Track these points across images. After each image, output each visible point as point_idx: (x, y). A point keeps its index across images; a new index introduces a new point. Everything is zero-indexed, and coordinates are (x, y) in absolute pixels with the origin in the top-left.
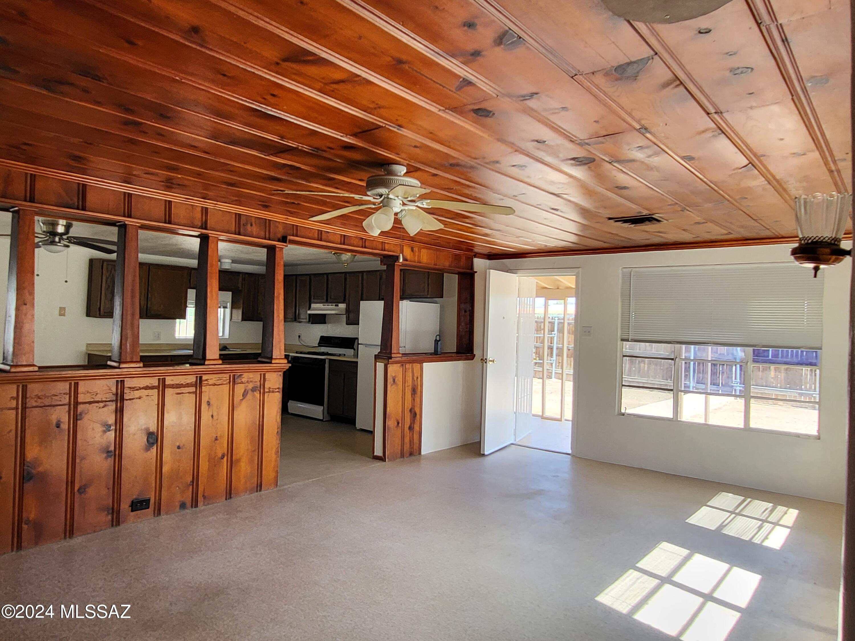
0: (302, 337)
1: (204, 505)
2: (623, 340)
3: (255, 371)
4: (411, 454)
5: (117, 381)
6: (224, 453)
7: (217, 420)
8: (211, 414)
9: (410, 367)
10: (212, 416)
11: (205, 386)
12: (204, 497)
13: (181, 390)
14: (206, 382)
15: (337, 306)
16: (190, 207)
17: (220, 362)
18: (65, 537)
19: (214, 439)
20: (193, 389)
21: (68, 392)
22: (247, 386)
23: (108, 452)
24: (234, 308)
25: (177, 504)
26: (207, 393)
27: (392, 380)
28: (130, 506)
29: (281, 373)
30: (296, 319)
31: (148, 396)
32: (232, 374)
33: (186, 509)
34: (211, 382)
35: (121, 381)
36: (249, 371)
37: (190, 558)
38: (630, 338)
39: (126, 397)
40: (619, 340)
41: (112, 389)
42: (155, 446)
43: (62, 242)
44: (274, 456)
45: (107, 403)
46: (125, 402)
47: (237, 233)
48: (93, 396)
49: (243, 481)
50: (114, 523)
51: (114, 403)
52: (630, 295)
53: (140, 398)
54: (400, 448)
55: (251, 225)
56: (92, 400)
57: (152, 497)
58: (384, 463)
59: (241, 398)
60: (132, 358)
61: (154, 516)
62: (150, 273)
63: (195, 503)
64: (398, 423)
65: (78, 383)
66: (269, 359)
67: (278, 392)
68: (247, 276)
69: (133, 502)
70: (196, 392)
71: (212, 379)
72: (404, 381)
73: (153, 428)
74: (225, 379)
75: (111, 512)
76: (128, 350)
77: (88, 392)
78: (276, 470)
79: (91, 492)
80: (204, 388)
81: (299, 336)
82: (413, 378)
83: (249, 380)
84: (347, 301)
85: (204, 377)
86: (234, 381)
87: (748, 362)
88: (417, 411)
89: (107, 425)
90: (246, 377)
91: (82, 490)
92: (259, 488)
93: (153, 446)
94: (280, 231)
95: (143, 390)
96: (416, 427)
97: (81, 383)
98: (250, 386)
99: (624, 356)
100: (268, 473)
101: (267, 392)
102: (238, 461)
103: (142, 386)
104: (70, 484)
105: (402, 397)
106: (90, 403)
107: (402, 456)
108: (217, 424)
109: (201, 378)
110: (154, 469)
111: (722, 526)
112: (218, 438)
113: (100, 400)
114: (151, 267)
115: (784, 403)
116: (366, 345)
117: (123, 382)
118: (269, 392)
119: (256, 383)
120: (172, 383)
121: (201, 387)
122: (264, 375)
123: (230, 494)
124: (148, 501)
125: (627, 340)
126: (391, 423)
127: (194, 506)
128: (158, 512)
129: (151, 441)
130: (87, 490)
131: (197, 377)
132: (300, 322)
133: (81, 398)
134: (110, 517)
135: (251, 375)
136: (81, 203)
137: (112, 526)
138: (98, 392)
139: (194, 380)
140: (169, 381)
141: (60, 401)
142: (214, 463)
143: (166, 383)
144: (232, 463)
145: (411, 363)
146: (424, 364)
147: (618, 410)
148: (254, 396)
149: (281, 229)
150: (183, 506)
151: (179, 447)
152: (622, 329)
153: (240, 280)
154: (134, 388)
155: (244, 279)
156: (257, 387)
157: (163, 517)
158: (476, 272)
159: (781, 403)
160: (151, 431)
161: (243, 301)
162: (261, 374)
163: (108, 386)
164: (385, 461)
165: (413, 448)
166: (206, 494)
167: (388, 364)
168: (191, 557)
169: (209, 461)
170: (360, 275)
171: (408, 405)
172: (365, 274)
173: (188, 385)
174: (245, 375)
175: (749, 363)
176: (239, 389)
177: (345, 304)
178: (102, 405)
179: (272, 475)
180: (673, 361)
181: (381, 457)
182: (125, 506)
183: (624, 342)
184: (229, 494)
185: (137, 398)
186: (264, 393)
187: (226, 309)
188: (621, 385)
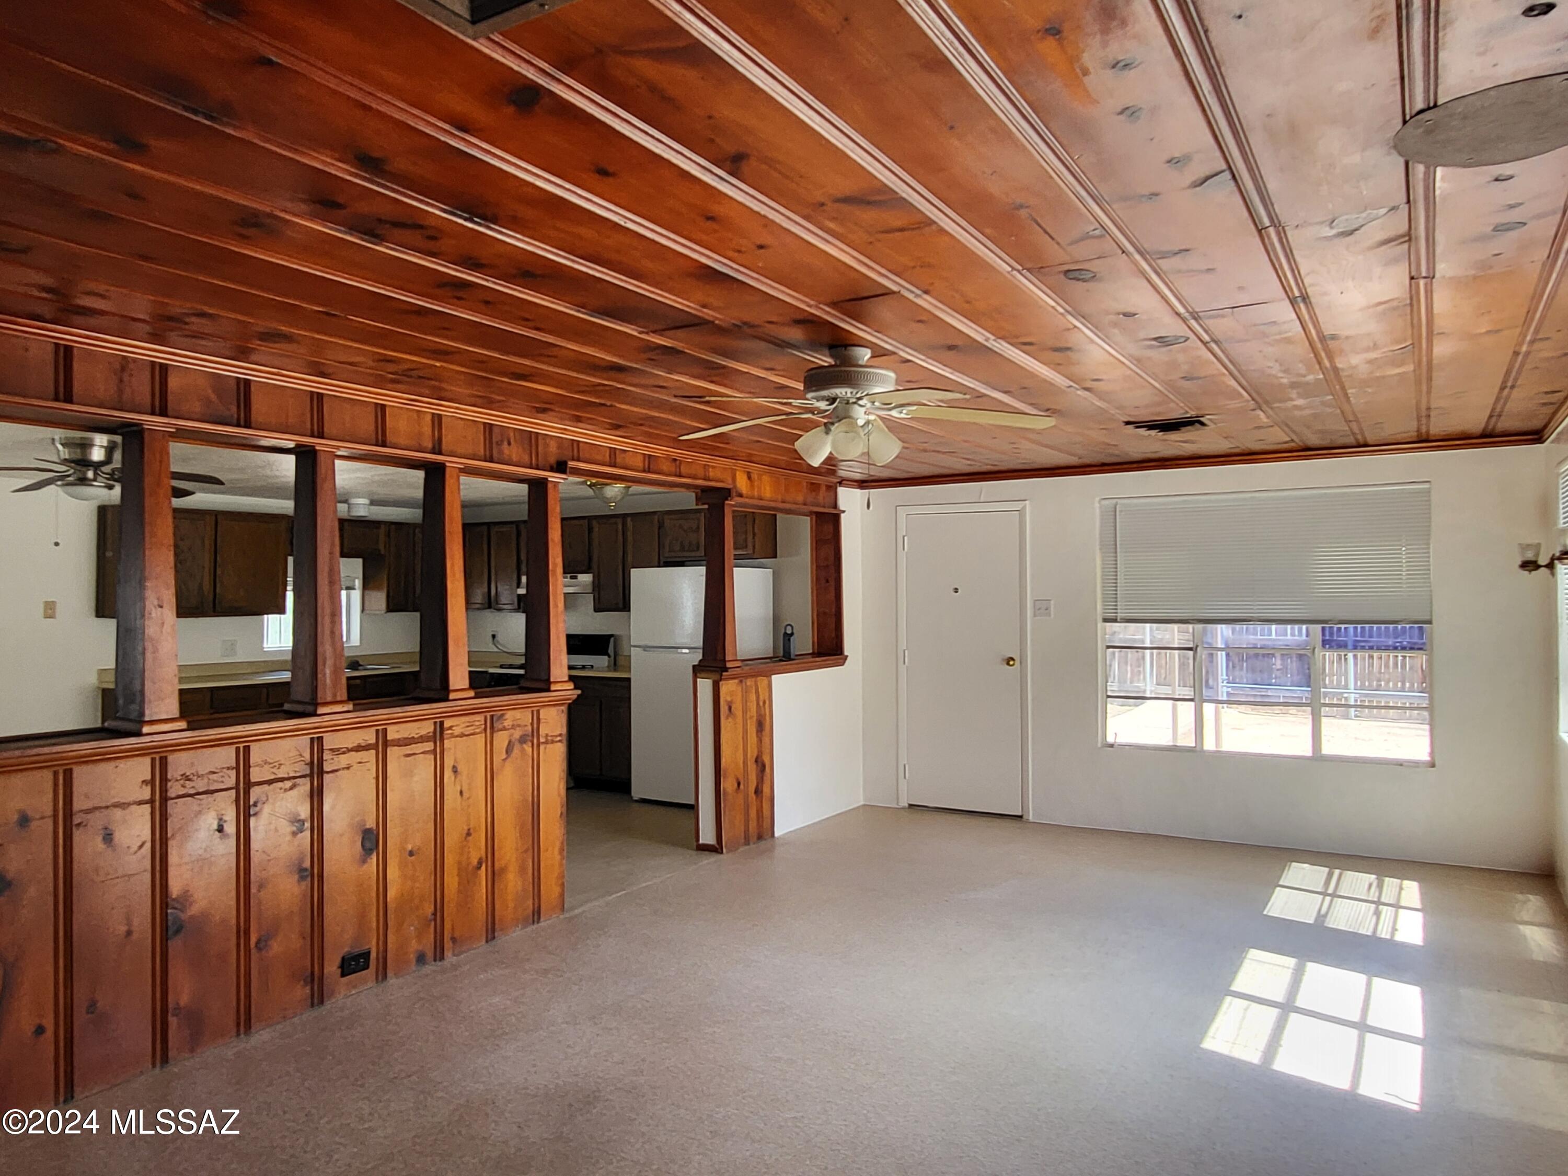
0: (499, 638)
1: (454, 955)
2: (1106, 620)
3: (523, 707)
4: (760, 837)
5: (312, 739)
6: (481, 859)
7: (468, 799)
8: (459, 789)
9: (753, 683)
10: (461, 793)
11: (447, 739)
12: (454, 939)
13: (411, 749)
14: (450, 732)
15: (576, 578)
16: (415, 415)
17: (471, 693)
18: (238, 1034)
19: (464, 835)
20: (429, 746)
21: (234, 765)
22: (511, 735)
23: (301, 870)
24: (368, 589)
25: (413, 957)
26: (452, 751)
27: (727, 708)
28: (339, 967)
29: (564, 708)
30: (491, 604)
31: (360, 763)
32: (488, 715)
33: (427, 964)
34: (457, 731)
35: (318, 738)
36: (515, 707)
37: (496, 1048)
38: (1119, 616)
39: (327, 767)
40: (1100, 620)
41: (304, 755)
42: (375, 854)
43: (99, 478)
44: (558, 857)
45: (298, 781)
46: (325, 776)
47: (488, 459)
48: (274, 770)
49: (511, 905)
50: (316, 1001)
51: (308, 780)
52: (1116, 545)
53: (348, 768)
54: (743, 828)
55: (509, 444)
56: (273, 777)
57: (373, 946)
58: (721, 856)
59: (504, 756)
60: (335, 695)
61: (377, 982)
62: (219, 528)
63: (439, 955)
64: (739, 784)
65: (249, 747)
66: (544, 685)
67: (560, 741)
68: (393, 526)
69: (343, 958)
70: (435, 750)
71: (456, 725)
72: (745, 712)
73: (371, 823)
74: (477, 723)
75: (309, 979)
76: (328, 681)
77: (266, 762)
78: (560, 882)
79: (276, 947)
80: (447, 743)
81: (494, 636)
82: (758, 704)
83: (515, 723)
84: (595, 566)
85: (447, 723)
86: (491, 727)
87: (1314, 649)
88: (766, 760)
89: (299, 820)
90: (511, 717)
91: (262, 945)
92: (536, 917)
93: (371, 854)
94: (553, 453)
95: (353, 753)
96: (766, 790)
97: (254, 747)
98: (517, 734)
99: (1109, 647)
100: (550, 889)
101: (543, 743)
102: (504, 870)
103: (350, 746)
104: (242, 934)
105: (743, 738)
106: (270, 782)
107: (747, 842)
108: (469, 806)
109: (442, 723)
110: (374, 894)
111: (1321, 917)
112: (472, 831)
113: (286, 776)
114: (219, 517)
115: (1299, 711)
116: (645, 648)
117: (320, 739)
118: (546, 742)
119: (526, 728)
120: (397, 736)
121: (442, 740)
122: (538, 712)
123: (493, 931)
124: (367, 955)
125: (1115, 620)
126: (728, 785)
127: (438, 958)
128: (382, 975)
129: (368, 845)
130: (270, 943)
131: (435, 723)
132: (499, 610)
133: (255, 775)
134: (308, 990)
135: (518, 714)
136: (242, 415)
137: (312, 1005)
138: (282, 762)
139: (432, 729)
140: (393, 733)
141: (222, 782)
142: (467, 875)
143: (389, 738)
144: (494, 876)
145: (752, 676)
146: (773, 677)
147: (1103, 739)
148: (523, 750)
149: (553, 447)
150: (421, 959)
151: (411, 854)
152: (1104, 602)
153: (382, 538)
154: (338, 749)
155: (388, 535)
156: (527, 735)
157: (392, 981)
158: (844, 512)
159: (1293, 710)
160: (368, 827)
161: (388, 575)
162: (532, 712)
163: (298, 750)
164: (722, 853)
165: (762, 826)
166: (457, 934)
167: (721, 680)
168: (498, 1045)
169: (458, 875)
170: (619, 521)
171: (752, 753)
172: (629, 519)
173: (422, 739)
174: (510, 715)
175: (1316, 650)
176: (501, 740)
177: (591, 575)
178: (288, 784)
179: (557, 890)
180: (1191, 653)
181: (712, 846)
182: (332, 967)
183: (1108, 624)
184: (491, 933)
185: (343, 769)
186: (538, 746)
187: (352, 591)
188: (1105, 697)
